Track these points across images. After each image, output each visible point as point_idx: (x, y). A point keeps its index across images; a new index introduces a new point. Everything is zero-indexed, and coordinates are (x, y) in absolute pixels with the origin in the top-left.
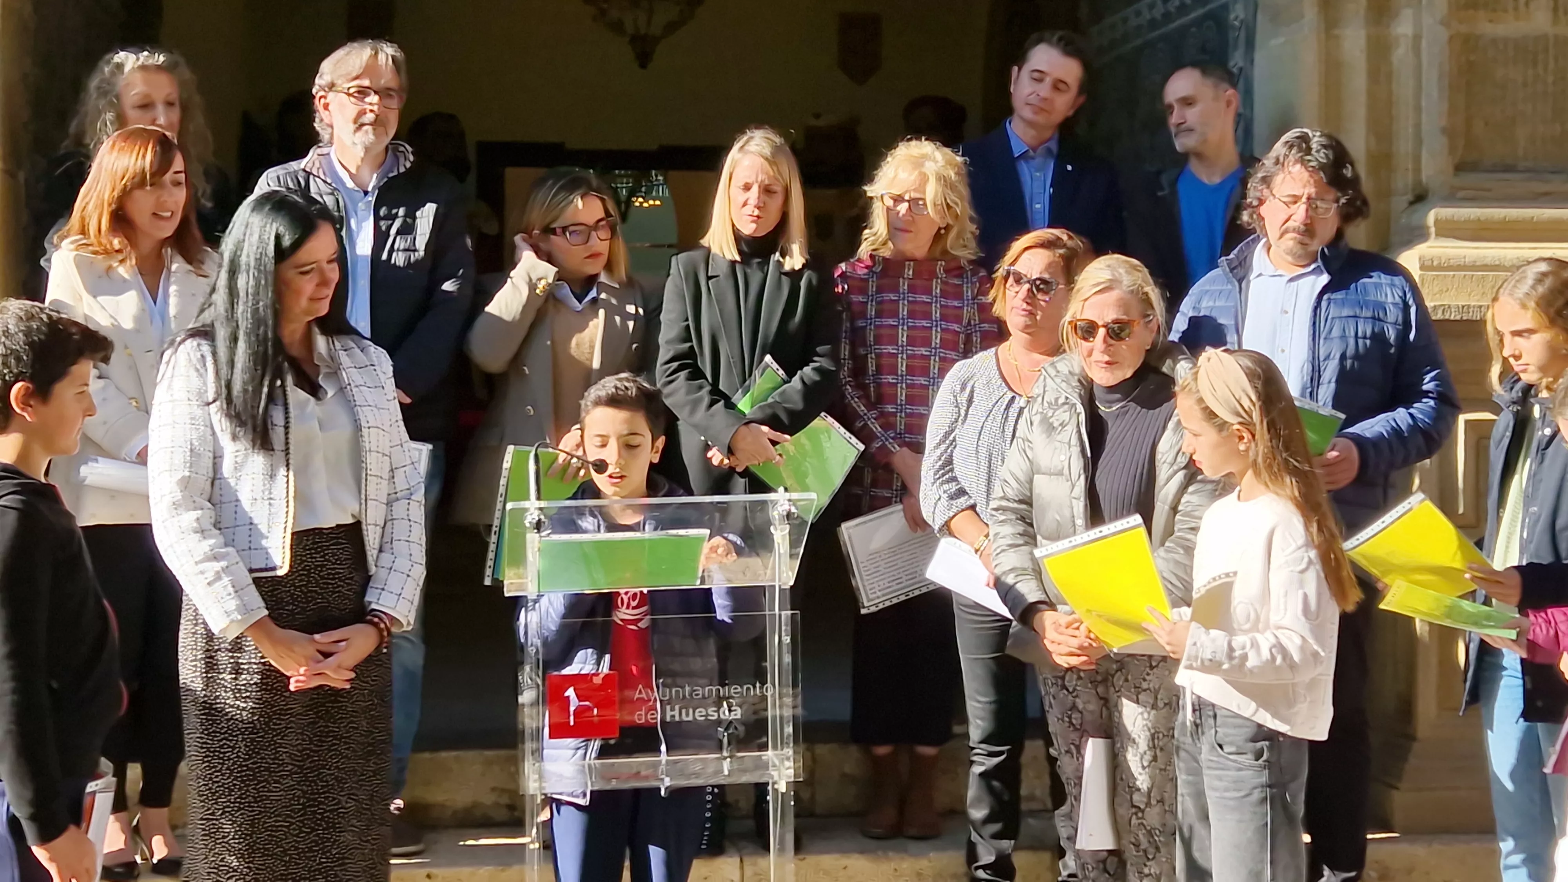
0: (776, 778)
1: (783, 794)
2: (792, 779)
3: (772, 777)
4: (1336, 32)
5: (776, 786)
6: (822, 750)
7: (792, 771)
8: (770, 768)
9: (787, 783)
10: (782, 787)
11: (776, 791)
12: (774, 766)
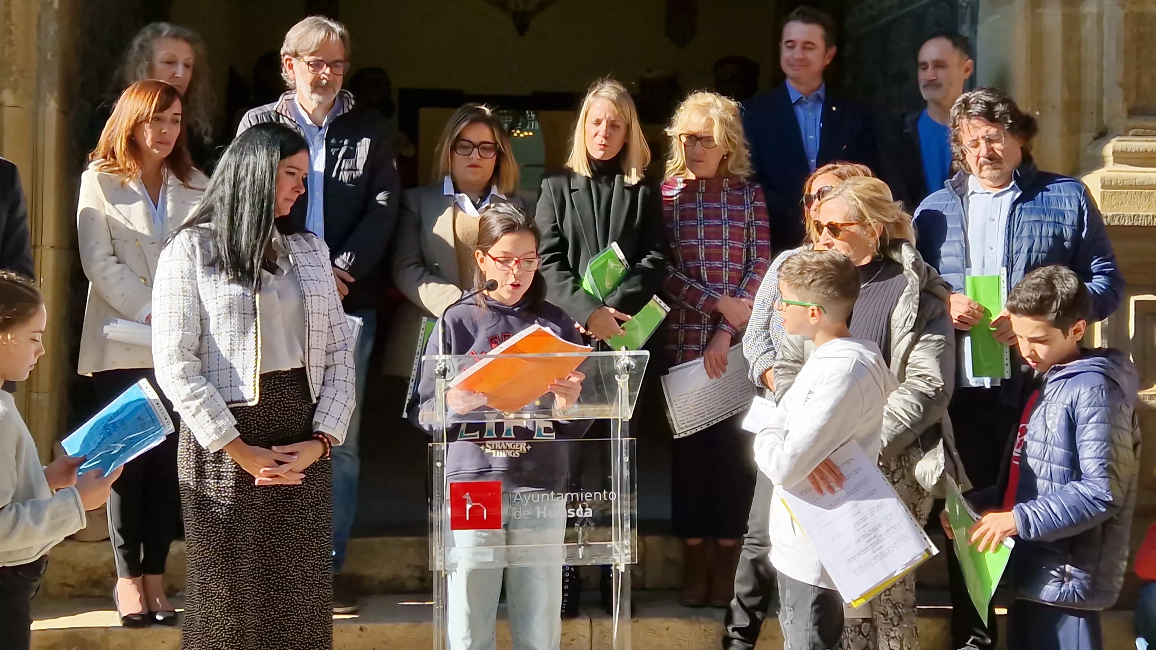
0: (618, 561)
1: (622, 573)
2: (629, 563)
3: (615, 560)
4: (1040, 10)
5: (618, 567)
6: (651, 540)
7: (630, 556)
8: (614, 554)
9: (626, 565)
10: (622, 568)
11: (617, 571)
12: (616, 552)
